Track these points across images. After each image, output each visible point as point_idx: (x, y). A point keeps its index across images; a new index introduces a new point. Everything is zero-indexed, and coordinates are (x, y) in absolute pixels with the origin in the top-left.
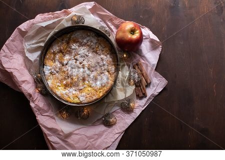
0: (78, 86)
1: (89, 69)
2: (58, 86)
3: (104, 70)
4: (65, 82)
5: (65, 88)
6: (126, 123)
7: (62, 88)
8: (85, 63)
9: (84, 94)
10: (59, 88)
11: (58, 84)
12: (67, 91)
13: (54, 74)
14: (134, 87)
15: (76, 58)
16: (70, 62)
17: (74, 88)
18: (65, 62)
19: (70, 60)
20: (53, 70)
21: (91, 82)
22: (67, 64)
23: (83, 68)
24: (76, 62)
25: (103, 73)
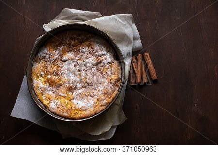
2: (41, 75)
4: (49, 76)
5: (45, 82)
7: (43, 80)
8: (83, 73)
9: (58, 102)
10: (40, 78)
11: (42, 73)
12: (45, 86)
13: (46, 61)
15: (78, 62)
16: (70, 62)
17: (54, 89)
18: (65, 58)
19: (72, 59)
20: (47, 56)
22: (65, 61)
23: (78, 77)
24: (75, 66)
25: (92, 97)
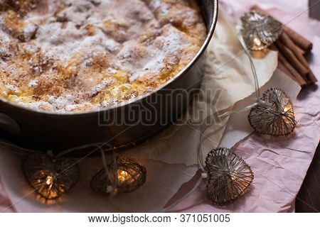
0: (82, 86)
1: (109, 34)
2: (11, 93)
3: (162, 25)
5: (36, 98)
6: (289, 176)
7: (27, 98)
8: (93, 20)
10: (16, 98)
11: (9, 87)
14: (274, 55)
15: (61, 15)
16: (44, 28)
17: (69, 96)
18: (27, 28)
19: (42, 22)
21: (123, 68)
22: (33, 36)
23: (91, 34)
24: (63, 27)
25: (159, 35)
